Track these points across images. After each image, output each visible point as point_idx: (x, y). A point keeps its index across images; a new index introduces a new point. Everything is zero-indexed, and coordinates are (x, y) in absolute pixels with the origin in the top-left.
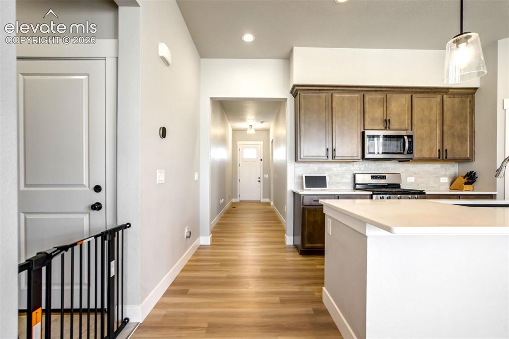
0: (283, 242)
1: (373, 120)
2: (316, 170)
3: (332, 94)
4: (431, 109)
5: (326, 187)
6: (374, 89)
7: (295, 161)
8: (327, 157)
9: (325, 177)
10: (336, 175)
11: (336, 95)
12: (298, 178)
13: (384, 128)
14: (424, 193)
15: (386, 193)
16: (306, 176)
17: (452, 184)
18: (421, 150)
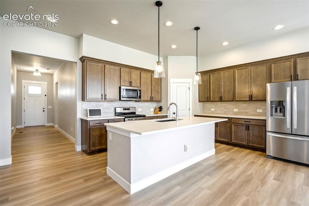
0: (74, 150)
1: (125, 81)
2: (95, 106)
3: (105, 65)
4: (147, 79)
5: (101, 115)
6: (125, 66)
7: (82, 100)
8: (102, 99)
9: (100, 110)
10: (106, 109)
11: (107, 66)
12: (84, 111)
13: (129, 86)
14: (145, 116)
15: (130, 117)
16: (89, 110)
17: (154, 111)
18: (144, 97)
